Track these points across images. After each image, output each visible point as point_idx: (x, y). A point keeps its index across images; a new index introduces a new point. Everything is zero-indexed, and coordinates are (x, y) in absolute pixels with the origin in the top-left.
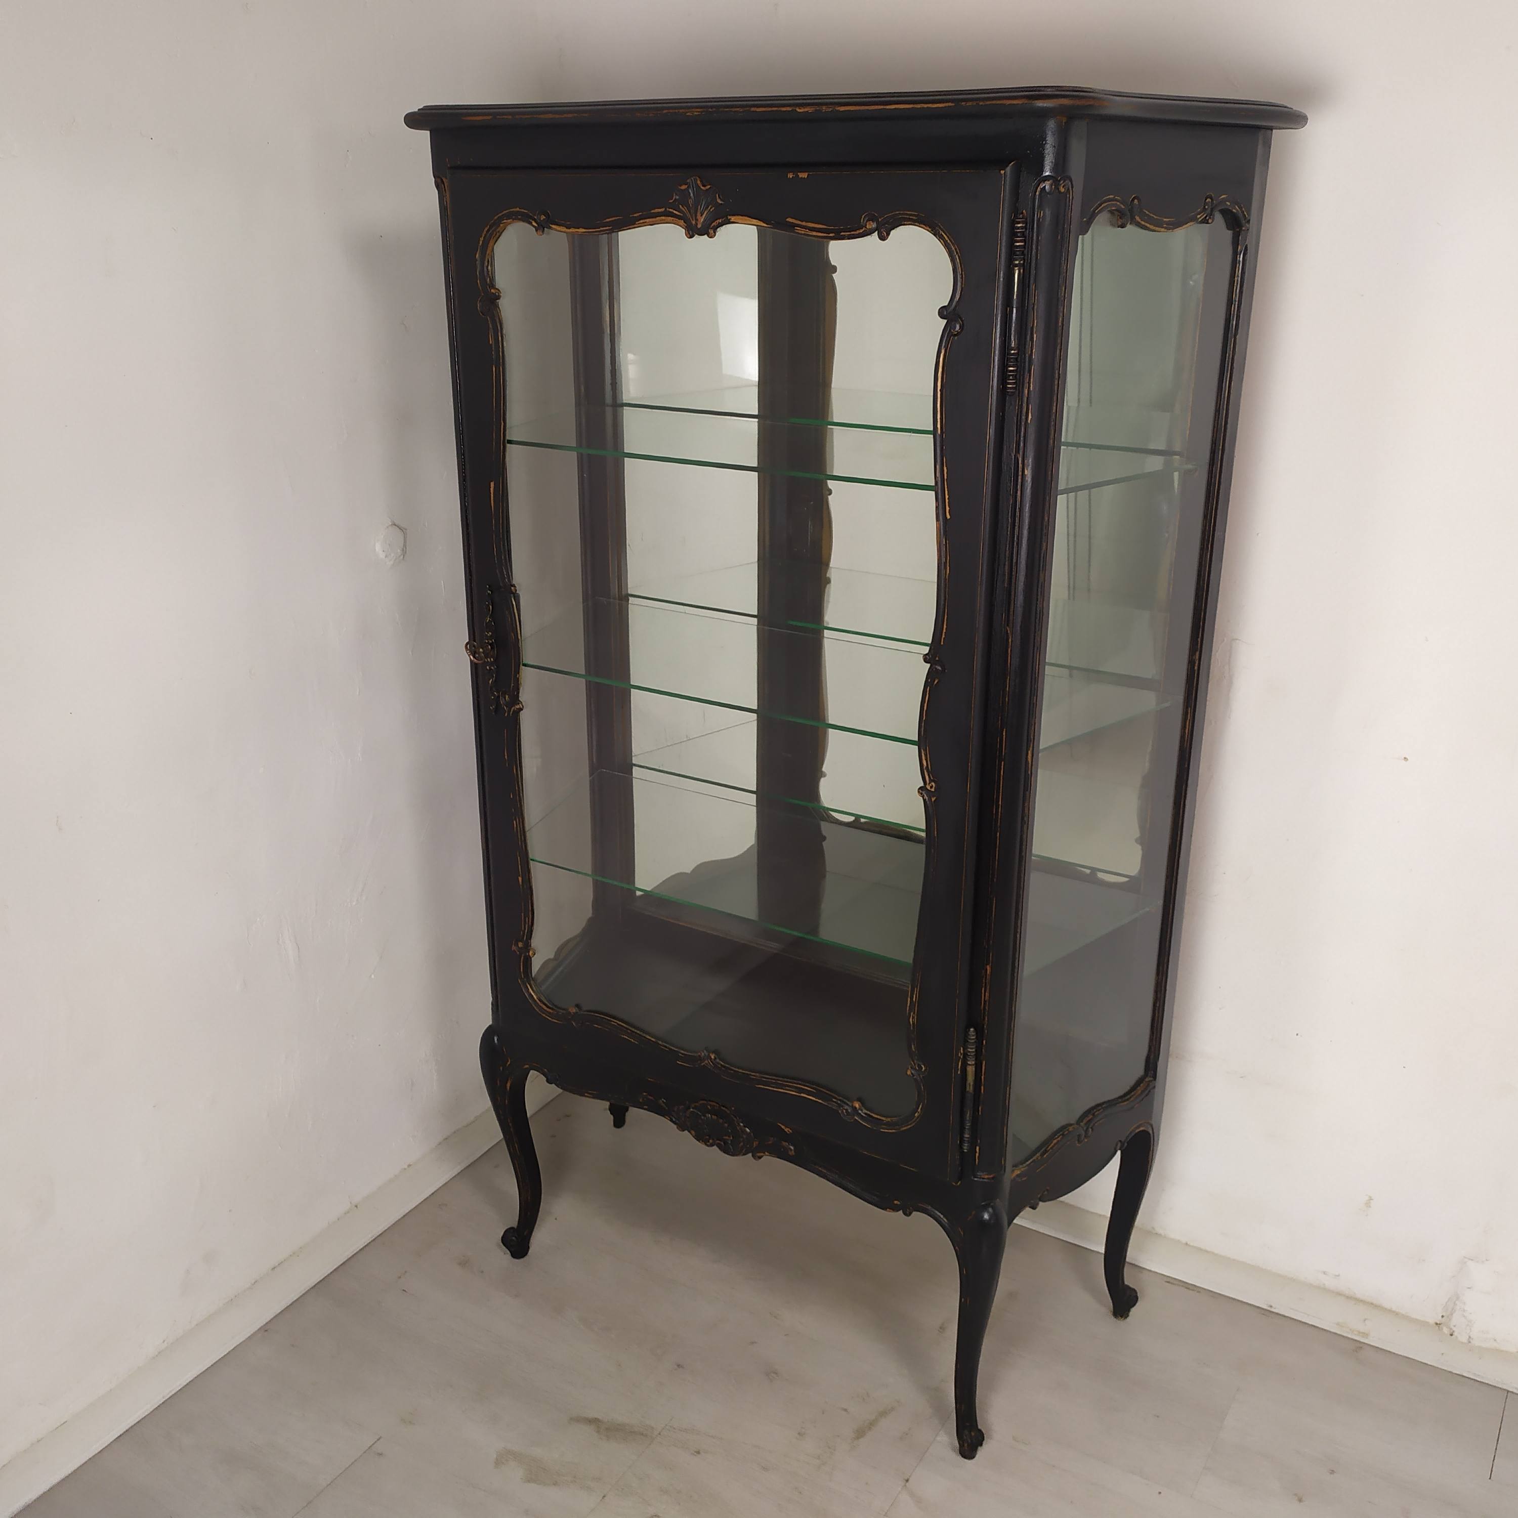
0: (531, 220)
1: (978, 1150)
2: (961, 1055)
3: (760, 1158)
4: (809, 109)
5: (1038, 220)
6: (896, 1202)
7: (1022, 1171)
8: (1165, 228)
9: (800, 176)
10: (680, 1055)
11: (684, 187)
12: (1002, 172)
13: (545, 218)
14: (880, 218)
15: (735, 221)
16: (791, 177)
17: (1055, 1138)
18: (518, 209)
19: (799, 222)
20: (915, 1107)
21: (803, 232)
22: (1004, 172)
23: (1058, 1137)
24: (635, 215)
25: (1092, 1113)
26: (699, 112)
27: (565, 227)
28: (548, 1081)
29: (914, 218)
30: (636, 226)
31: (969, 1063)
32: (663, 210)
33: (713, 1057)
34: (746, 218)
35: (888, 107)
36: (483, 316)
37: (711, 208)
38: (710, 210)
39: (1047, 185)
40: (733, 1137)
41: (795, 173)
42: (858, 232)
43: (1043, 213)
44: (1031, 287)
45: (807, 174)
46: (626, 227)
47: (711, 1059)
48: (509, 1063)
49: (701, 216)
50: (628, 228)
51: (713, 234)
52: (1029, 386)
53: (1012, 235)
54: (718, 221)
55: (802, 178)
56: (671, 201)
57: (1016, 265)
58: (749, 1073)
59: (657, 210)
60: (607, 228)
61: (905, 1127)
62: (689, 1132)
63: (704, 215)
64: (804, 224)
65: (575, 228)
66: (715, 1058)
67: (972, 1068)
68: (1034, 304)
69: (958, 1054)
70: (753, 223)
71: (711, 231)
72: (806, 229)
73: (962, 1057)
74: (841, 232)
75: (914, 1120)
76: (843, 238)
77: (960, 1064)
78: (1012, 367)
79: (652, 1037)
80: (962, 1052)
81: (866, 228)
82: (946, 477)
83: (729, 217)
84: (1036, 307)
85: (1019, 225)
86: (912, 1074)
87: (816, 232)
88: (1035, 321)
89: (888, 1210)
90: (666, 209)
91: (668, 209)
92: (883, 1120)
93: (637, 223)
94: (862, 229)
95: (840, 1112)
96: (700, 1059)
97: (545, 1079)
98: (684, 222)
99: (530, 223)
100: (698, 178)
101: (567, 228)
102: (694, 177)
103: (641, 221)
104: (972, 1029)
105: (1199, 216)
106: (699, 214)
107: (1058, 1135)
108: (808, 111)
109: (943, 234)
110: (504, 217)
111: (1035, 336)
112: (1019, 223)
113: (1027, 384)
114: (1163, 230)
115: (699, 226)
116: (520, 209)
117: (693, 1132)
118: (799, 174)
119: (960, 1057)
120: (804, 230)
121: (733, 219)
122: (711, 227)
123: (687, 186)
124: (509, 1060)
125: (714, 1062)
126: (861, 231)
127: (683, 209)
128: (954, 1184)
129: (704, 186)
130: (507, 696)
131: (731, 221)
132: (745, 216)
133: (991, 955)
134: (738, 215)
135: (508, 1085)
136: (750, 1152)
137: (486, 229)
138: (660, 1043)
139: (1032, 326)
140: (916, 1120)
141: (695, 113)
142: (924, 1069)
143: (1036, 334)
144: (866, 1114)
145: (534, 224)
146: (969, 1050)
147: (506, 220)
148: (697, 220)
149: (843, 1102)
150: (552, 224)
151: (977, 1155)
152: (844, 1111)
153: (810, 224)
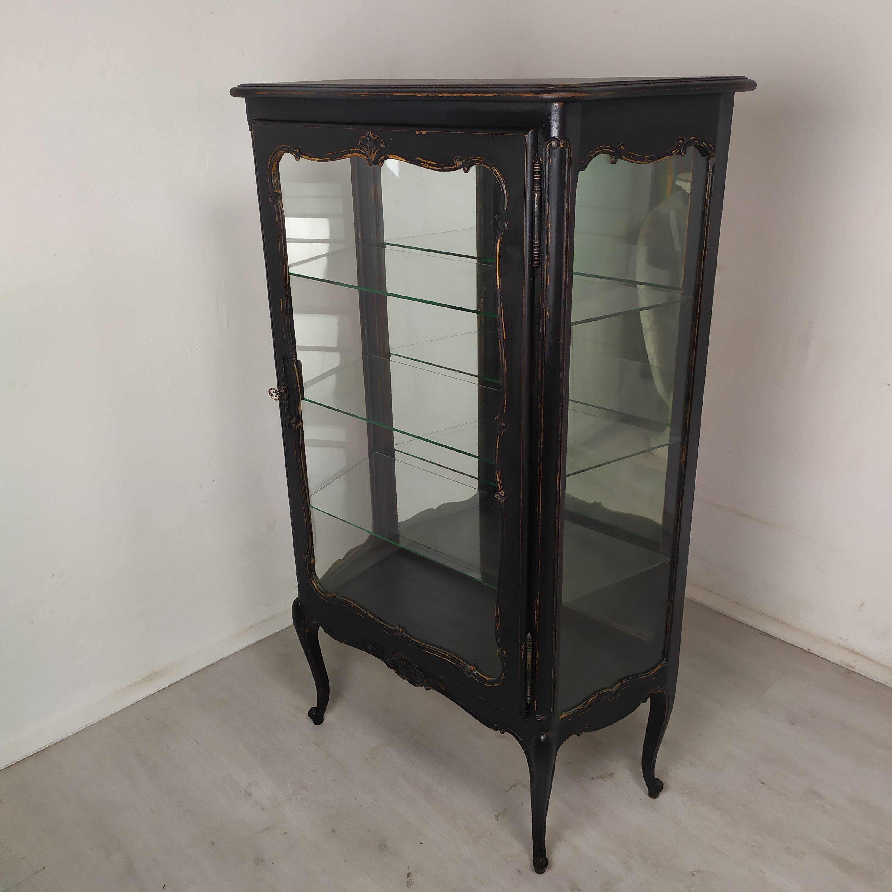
0: (292, 152)
1: (536, 702)
2: (523, 648)
3: (429, 689)
4: (423, 95)
5: (549, 164)
6: (496, 725)
7: (568, 715)
8: (647, 161)
9: (422, 133)
10: (385, 627)
11: (364, 137)
12: (526, 136)
13: (299, 151)
14: (464, 160)
15: (391, 158)
16: (418, 133)
17: (594, 696)
18: (286, 145)
19: (423, 160)
20: (500, 674)
21: (425, 166)
22: (526, 135)
23: (595, 696)
24: (342, 152)
25: (621, 682)
26: (367, 94)
27: (309, 156)
28: (325, 631)
29: (481, 161)
30: (342, 158)
31: (528, 653)
32: (355, 149)
33: (401, 630)
34: (396, 156)
35: (464, 95)
36: (273, 205)
37: (379, 150)
38: (378, 151)
39: (553, 143)
40: (415, 676)
41: (420, 131)
42: (452, 168)
43: (551, 160)
44: (546, 204)
45: (426, 132)
46: (338, 158)
47: (400, 632)
48: (306, 619)
49: (374, 154)
50: (339, 159)
51: (381, 164)
52: (547, 263)
53: (533, 173)
54: (382, 157)
55: (423, 134)
56: (358, 145)
57: (536, 191)
58: (419, 642)
59: (352, 149)
60: (329, 158)
61: (496, 684)
62: (393, 669)
63: (375, 154)
64: (425, 161)
65: (314, 157)
66: (402, 631)
67: (530, 656)
68: (548, 214)
69: (522, 648)
70: (399, 159)
71: (380, 163)
72: (427, 164)
73: (524, 649)
74: (444, 167)
75: (501, 681)
76: (445, 170)
77: (523, 653)
78: (536, 252)
79: (372, 615)
80: (524, 646)
81: (457, 165)
82: (503, 315)
83: (388, 155)
84: (549, 216)
85: (537, 168)
86: (499, 655)
87: (432, 166)
88: (550, 225)
89: (492, 729)
90: (357, 149)
91: (358, 149)
92: (486, 679)
93: (343, 156)
94: (455, 165)
95: (464, 671)
96: (396, 631)
97: (324, 630)
98: (366, 157)
99: (292, 154)
100: (371, 132)
101: (310, 157)
102: (369, 131)
103: (345, 155)
104: (529, 634)
105: (673, 152)
106: (372, 153)
107: (596, 694)
108: (422, 96)
109: (496, 171)
110: (279, 150)
111: (550, 233)
112: (536, 166)
113: (546, 262)
114: (645, 162)
115: (373, 160)
116: (287, 145)
117: (395, 670)
118: (422, 132)
119: (523, 649)
120: (426, 165)
121: (390, 156)
122: (379, 160)
123: (365, 136)
124: (307, 618)
125: (402, 634)
126: (454, 167)
127: (365, 149)
128: (523, 720)
129: (374, 137)
130: (294, 419)
131: (389, 157)
132: (396, 155)
133: (539, 593)
134: (392, 154)
135: (307, 631)
136: (423, 686)
137: (271, 156)
138: (376, 619)
139: (547, 227)
140: (502, 681)
141: (366, 95)
142: (504, 653)
143: (550, 232)
144: (477, 674)
145: (294, 154)
146: (528, 646)
147: (281, 151)
148: (371, 156)
149: (466, 665)
150: (302, 155)
151: (536, 705)
152: (466, 671)
153: (428, 161)
